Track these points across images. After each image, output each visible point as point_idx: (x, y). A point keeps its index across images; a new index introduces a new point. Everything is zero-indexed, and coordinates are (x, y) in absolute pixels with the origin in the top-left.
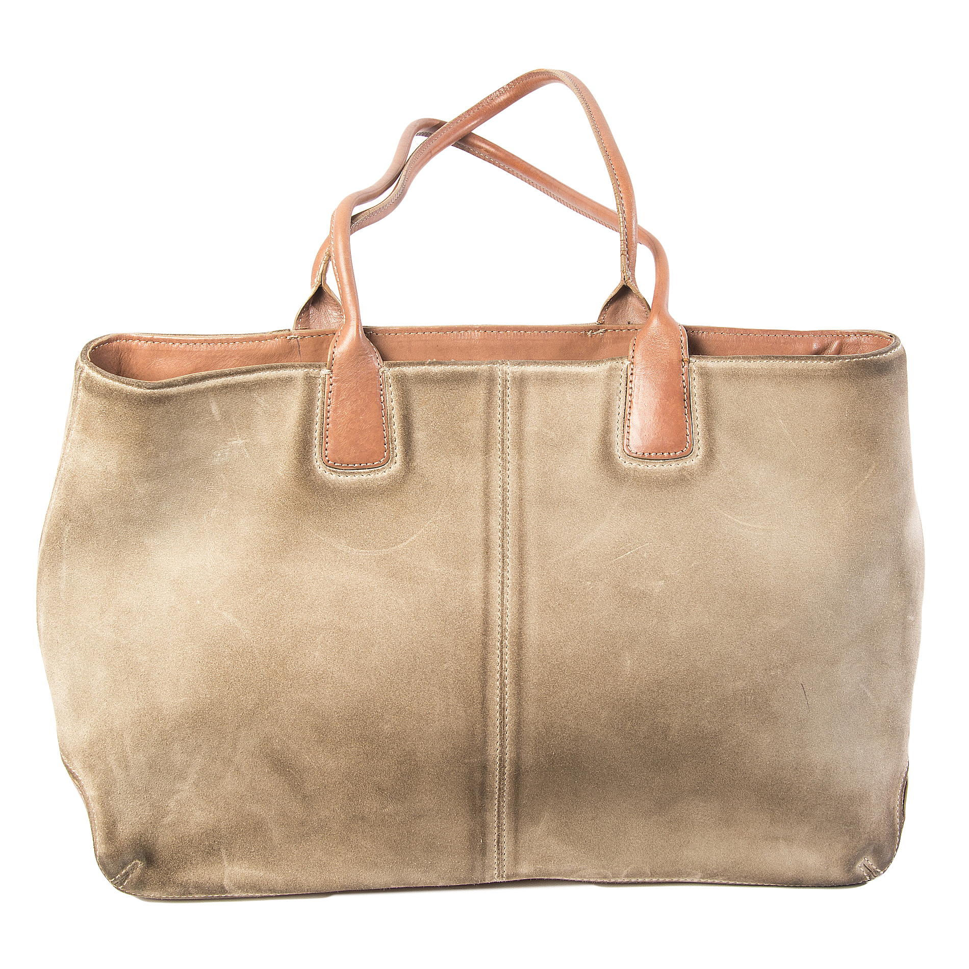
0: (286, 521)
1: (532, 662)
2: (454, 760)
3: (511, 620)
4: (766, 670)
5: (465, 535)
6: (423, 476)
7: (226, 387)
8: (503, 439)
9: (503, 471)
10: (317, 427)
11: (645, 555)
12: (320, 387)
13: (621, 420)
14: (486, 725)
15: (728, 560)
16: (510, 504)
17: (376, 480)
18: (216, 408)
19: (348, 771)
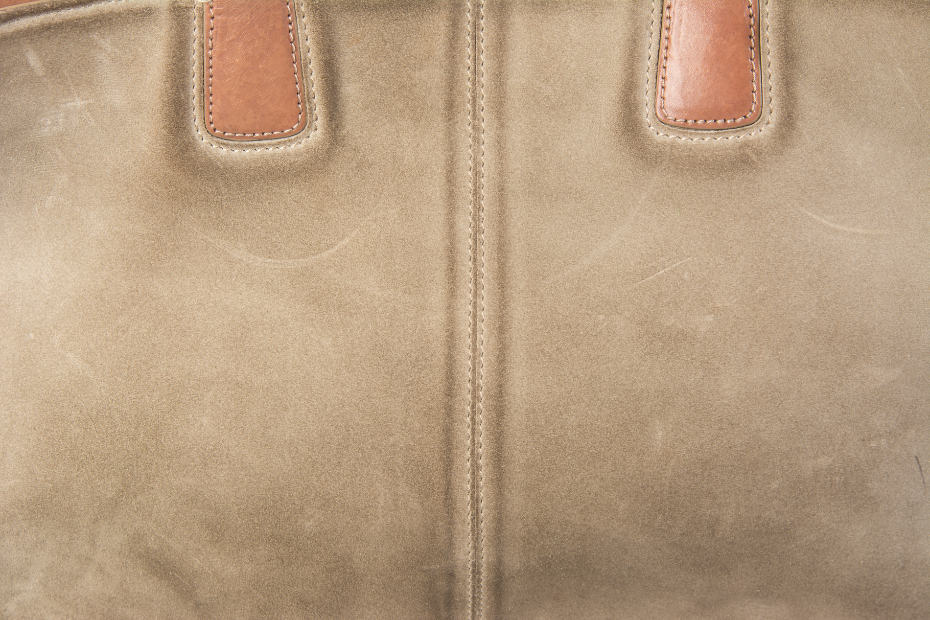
0: (157, 214)
1: (518, 435)
2: (406, 567)
3: (487, 373)
4: (863, 440)
5: (419, 242)
6: (356, 150)
7: (47, 28)
8: (474, 98)
9: (474, 145)
10: (195, 80)
11: (686, 276)
12: (195, 22)
13: (652, 68)
14: (451, 523)
15: (810, 284)
16: (486, 195)
17: (288, 155)
18: (35, 58)
19: (256, 579)
